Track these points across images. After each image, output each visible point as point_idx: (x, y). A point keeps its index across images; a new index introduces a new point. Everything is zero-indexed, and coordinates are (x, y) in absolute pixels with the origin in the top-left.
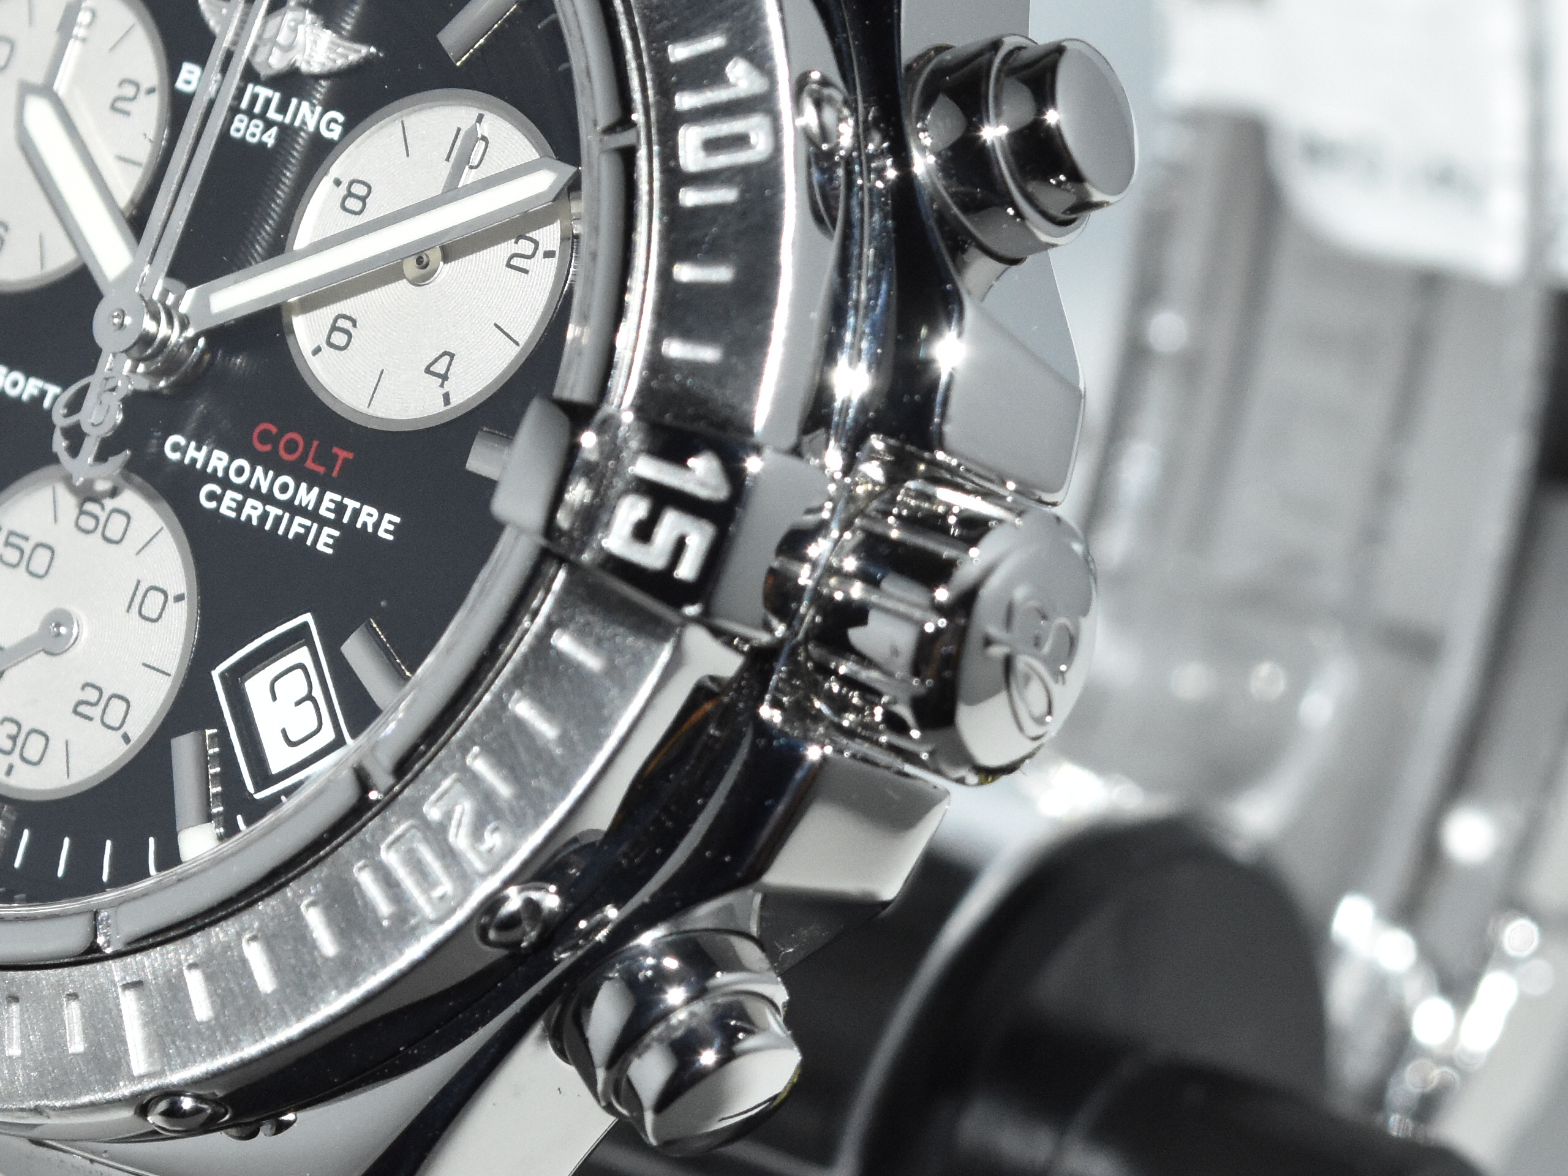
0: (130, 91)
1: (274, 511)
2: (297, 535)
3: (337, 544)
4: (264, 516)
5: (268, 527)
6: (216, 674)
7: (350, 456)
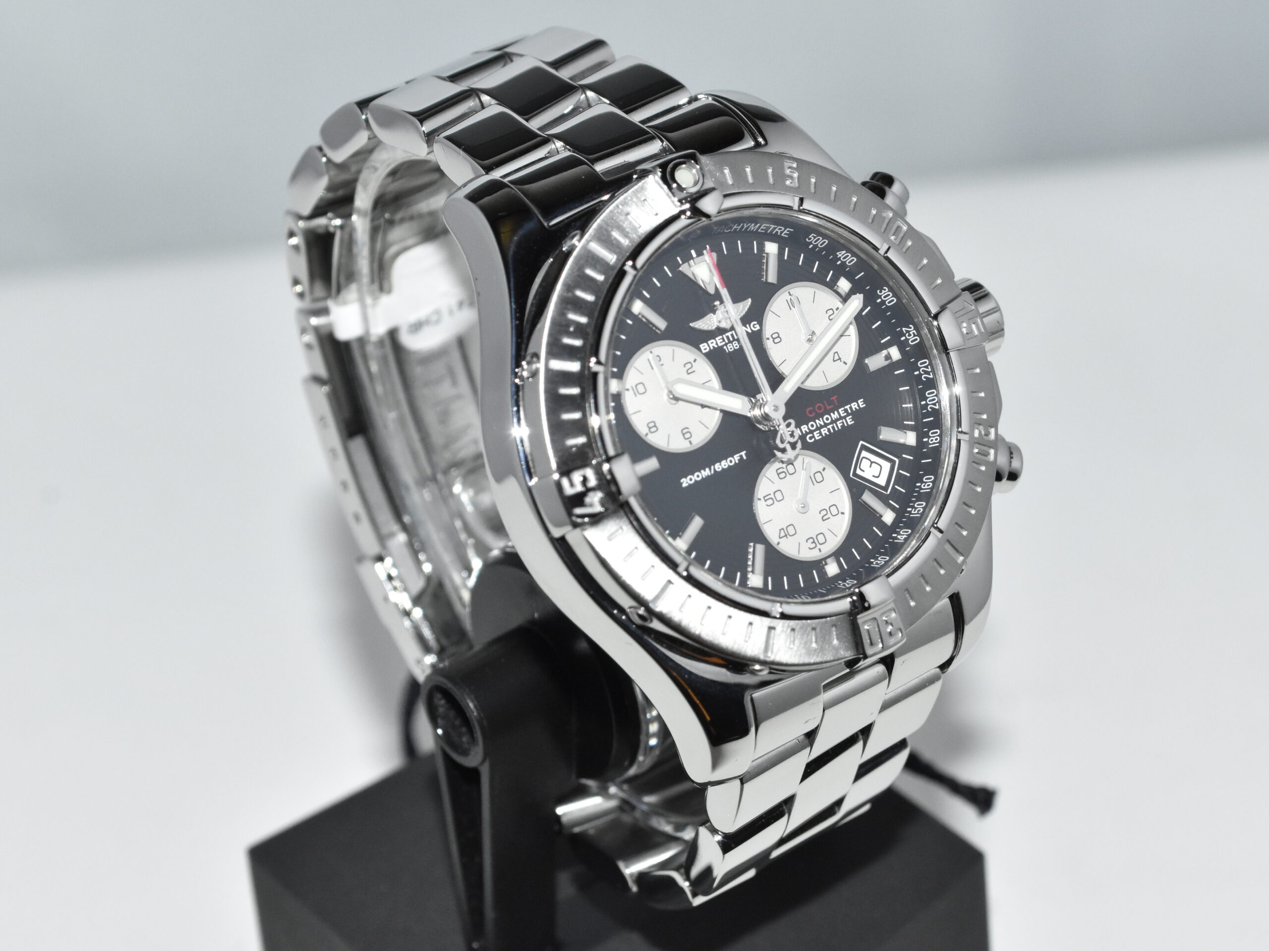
0: (689, 366)
1: (830, 427)
2: (841, 426)
3: (853, 419)
4: (829, 430)
5: (832, 431)
6: (852, 477)
7: (836, 397)
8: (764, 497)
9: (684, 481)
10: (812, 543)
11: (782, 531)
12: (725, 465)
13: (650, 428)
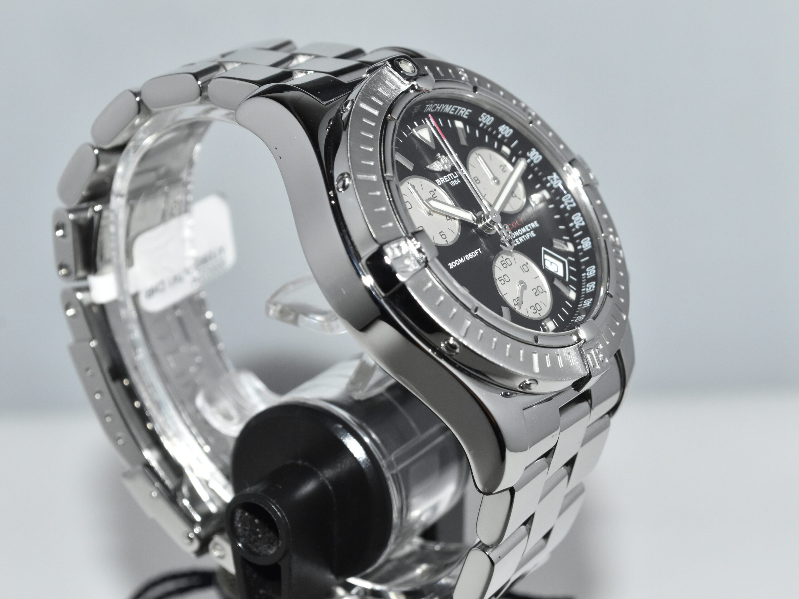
0: (432, 193)
1: (523, 236)
2: (529, 237)
3: (535, 233)
4: (523, 239)
9: (450, 265)
10: (534, 309)
11: (515, 301)
12: (471, 257)
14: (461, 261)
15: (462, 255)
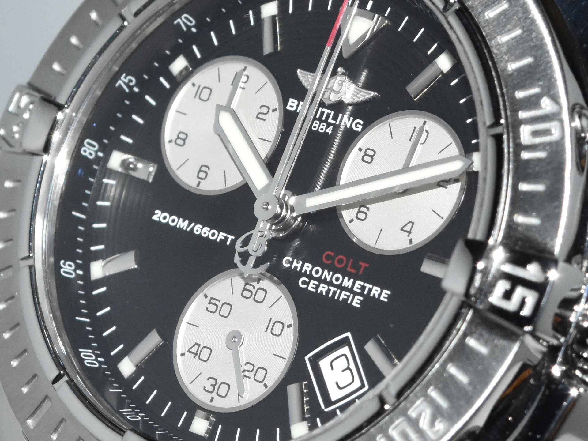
0: (265, 110)
1: (333, 289)
2: (343, 299)
3: (362, 303)
4: (329, 291)
5: (330, 295)
6: (307, 358)
7: (367, 265)
8: (212, 298)
9: (157, 214)
10: (212, 385)
11: (197, 346)
12: (205, 233)
13: (178, 138)
14: (183, 224)
15: (192, 220)
